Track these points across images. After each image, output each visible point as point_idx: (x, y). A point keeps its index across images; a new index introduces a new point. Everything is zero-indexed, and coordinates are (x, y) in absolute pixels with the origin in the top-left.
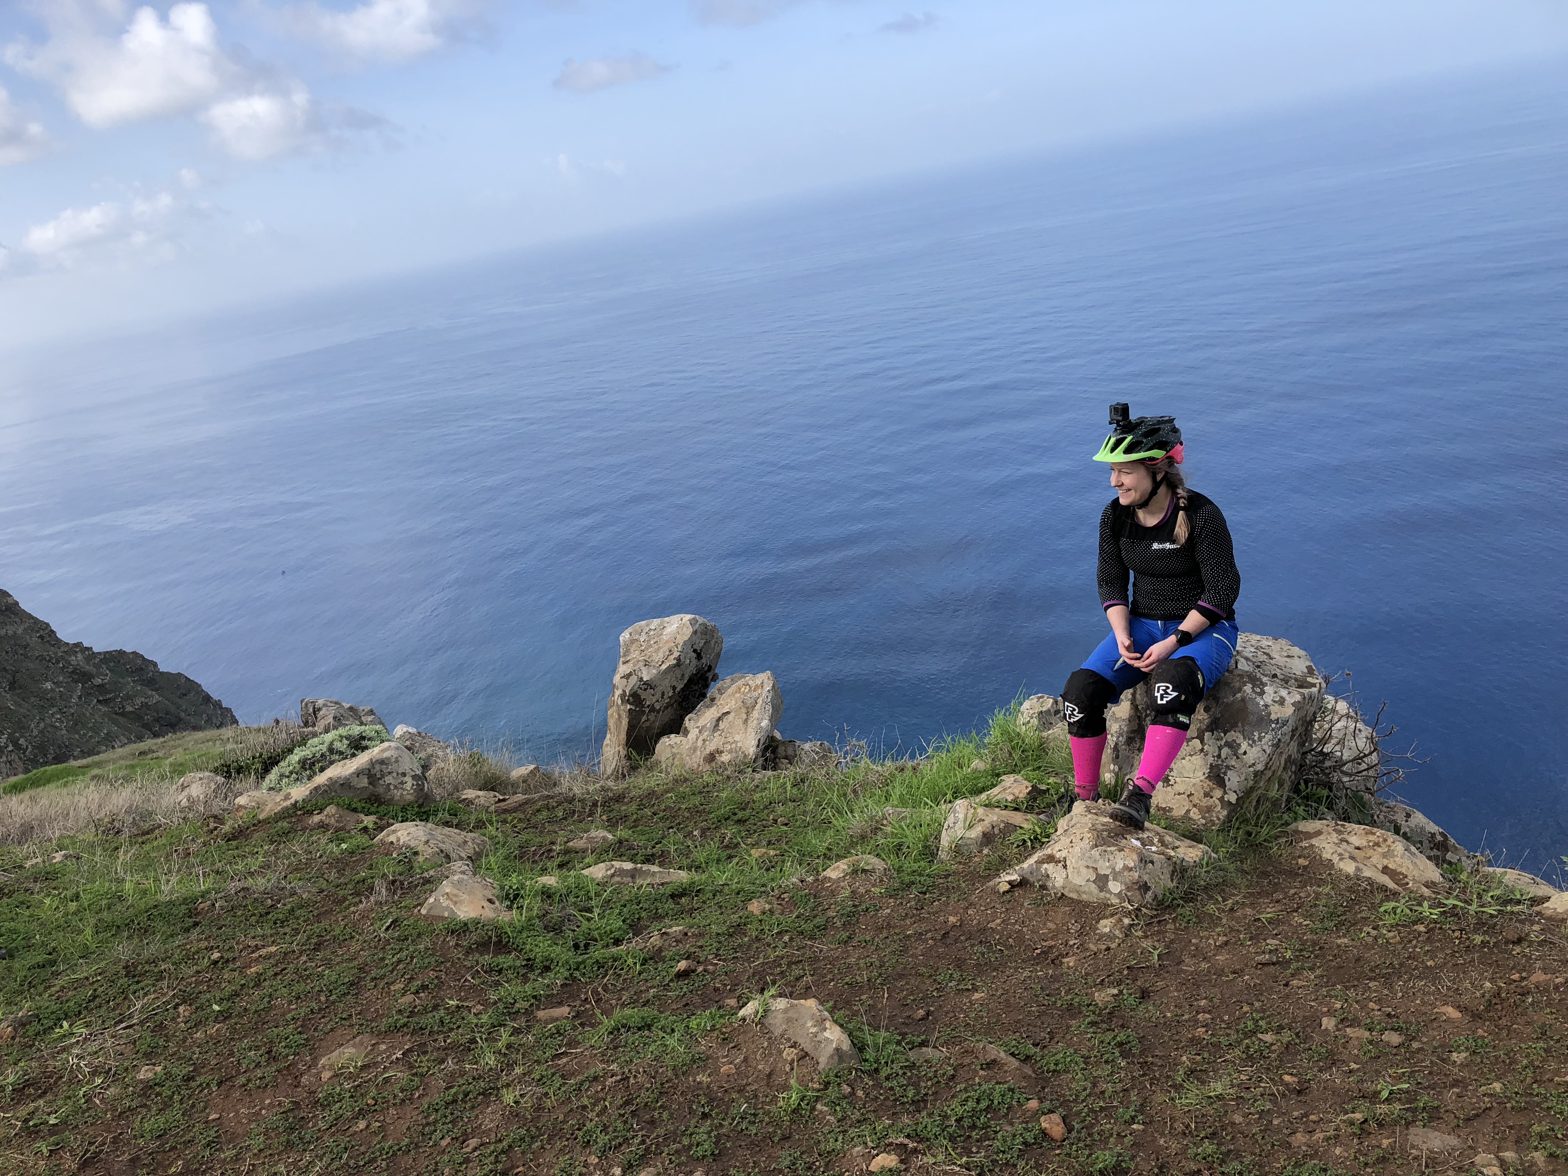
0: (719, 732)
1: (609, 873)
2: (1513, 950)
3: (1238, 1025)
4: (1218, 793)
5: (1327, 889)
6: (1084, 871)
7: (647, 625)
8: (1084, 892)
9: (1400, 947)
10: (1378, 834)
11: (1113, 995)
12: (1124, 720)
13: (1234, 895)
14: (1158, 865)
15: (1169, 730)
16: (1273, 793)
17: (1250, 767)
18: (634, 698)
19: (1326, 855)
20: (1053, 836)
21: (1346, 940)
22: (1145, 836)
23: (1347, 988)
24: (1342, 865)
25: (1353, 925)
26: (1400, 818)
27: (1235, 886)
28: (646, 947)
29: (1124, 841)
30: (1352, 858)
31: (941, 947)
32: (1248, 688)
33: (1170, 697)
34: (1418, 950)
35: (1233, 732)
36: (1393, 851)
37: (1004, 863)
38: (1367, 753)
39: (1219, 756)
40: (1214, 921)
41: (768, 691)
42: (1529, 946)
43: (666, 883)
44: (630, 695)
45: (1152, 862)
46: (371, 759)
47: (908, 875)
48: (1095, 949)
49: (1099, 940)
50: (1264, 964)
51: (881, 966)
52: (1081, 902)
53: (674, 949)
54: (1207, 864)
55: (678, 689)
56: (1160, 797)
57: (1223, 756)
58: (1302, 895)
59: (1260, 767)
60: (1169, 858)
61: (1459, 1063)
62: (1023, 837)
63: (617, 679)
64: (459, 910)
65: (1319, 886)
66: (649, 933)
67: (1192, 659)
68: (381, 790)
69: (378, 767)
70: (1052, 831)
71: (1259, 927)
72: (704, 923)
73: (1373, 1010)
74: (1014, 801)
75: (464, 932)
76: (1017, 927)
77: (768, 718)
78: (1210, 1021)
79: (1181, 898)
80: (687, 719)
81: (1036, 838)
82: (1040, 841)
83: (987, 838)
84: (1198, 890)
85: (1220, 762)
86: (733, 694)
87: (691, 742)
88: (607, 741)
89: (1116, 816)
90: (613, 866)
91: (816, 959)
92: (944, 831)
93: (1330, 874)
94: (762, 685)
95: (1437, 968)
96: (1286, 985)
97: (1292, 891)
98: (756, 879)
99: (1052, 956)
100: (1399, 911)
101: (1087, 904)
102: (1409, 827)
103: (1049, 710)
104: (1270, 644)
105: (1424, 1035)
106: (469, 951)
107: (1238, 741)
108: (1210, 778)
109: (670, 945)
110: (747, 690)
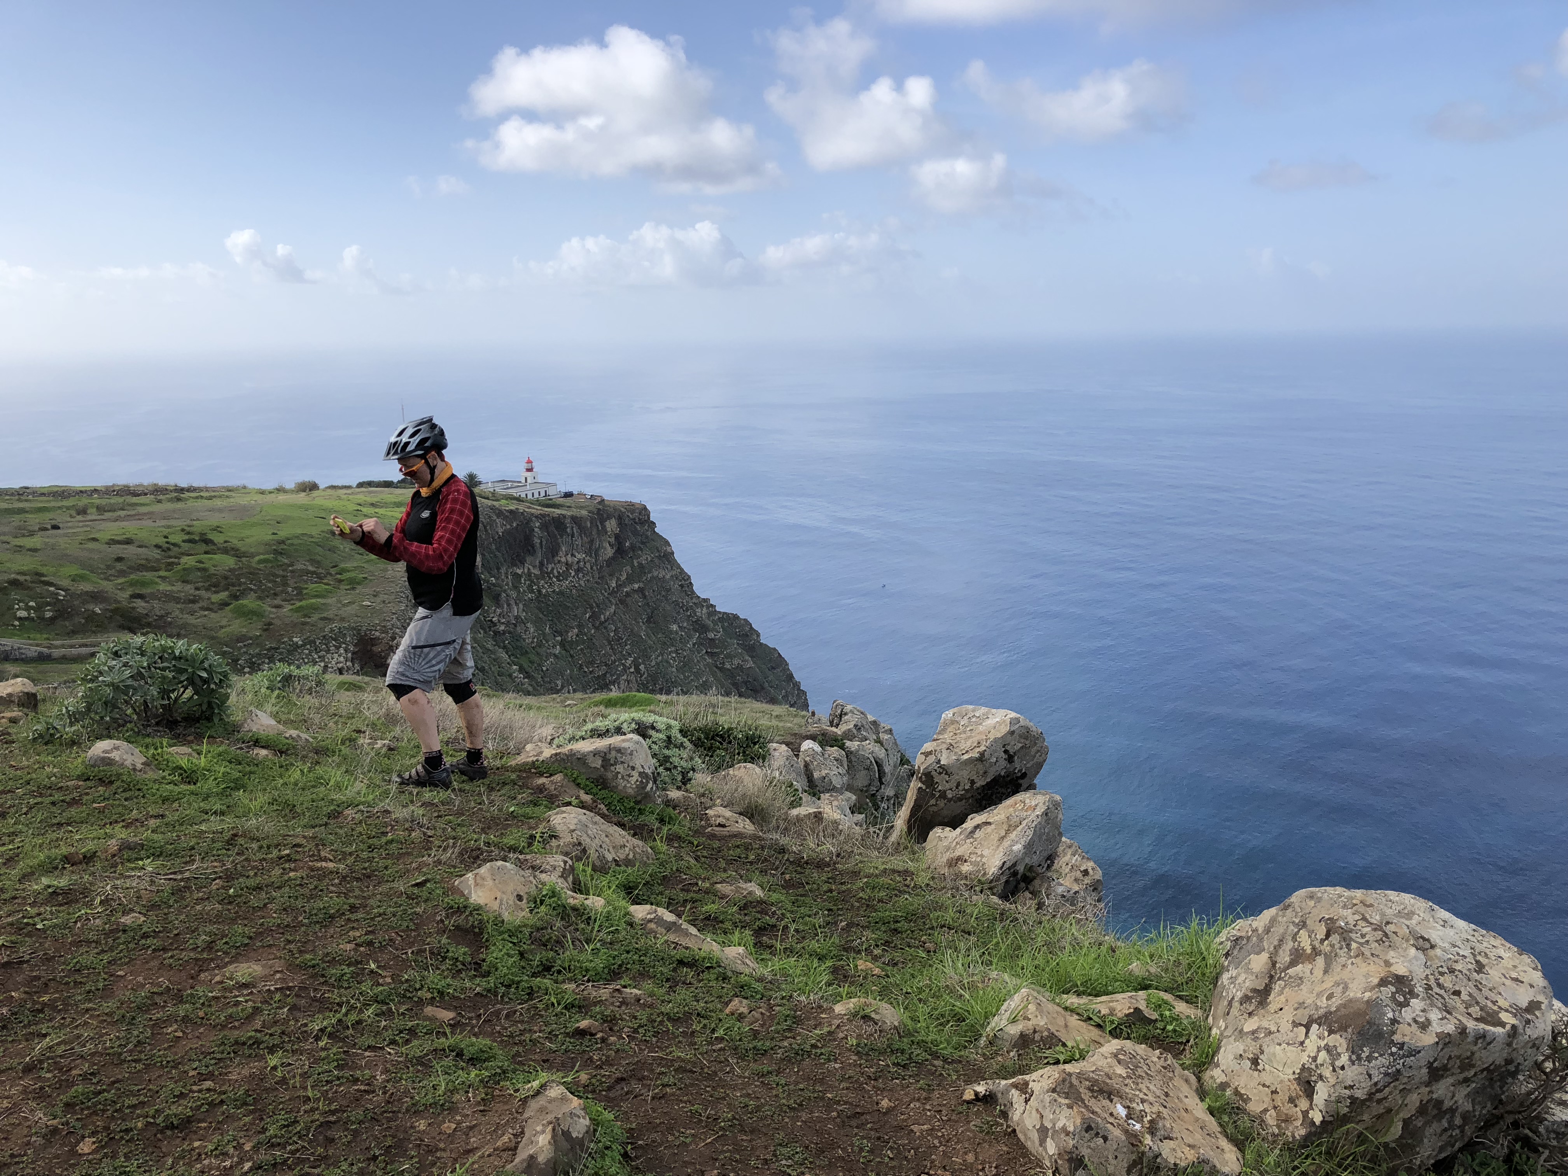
0: (972, 840)
1: (649, 916)
4: (1304, 1104)
6: (1036, 1114)
7: (974, 711)
8: (1029, 1139)
12: (1252, 973)
14: (1112, 1145)
17: (1346, 1088)
18: (928, 779)
32: (1388, 991)
35: (1338, 1036)
39: (1315, 1059)
44: (923, 774)
45: (1105, 1139)
52: (1024, 1147)
55: (978, 785)
57: (1319, 1061)
59: (1360, 1094)
62: (1059, 1056)
68: (610, 775)
74: (1106, 1016)
76: (938, 1142)
77: (1023, 843)
80: (970, 817)
83: (1023, 1039)
85: (1313, 1067)
86: (1008, 807)
88: (901, 812)
90: (656, 911)
92: (996, 1016)
94: (1036, 808)
101: (1029, 1154)
107: (1339, 1050)
108: (1298, 1080)
109: (612, 1004)
110: (1020, 808)
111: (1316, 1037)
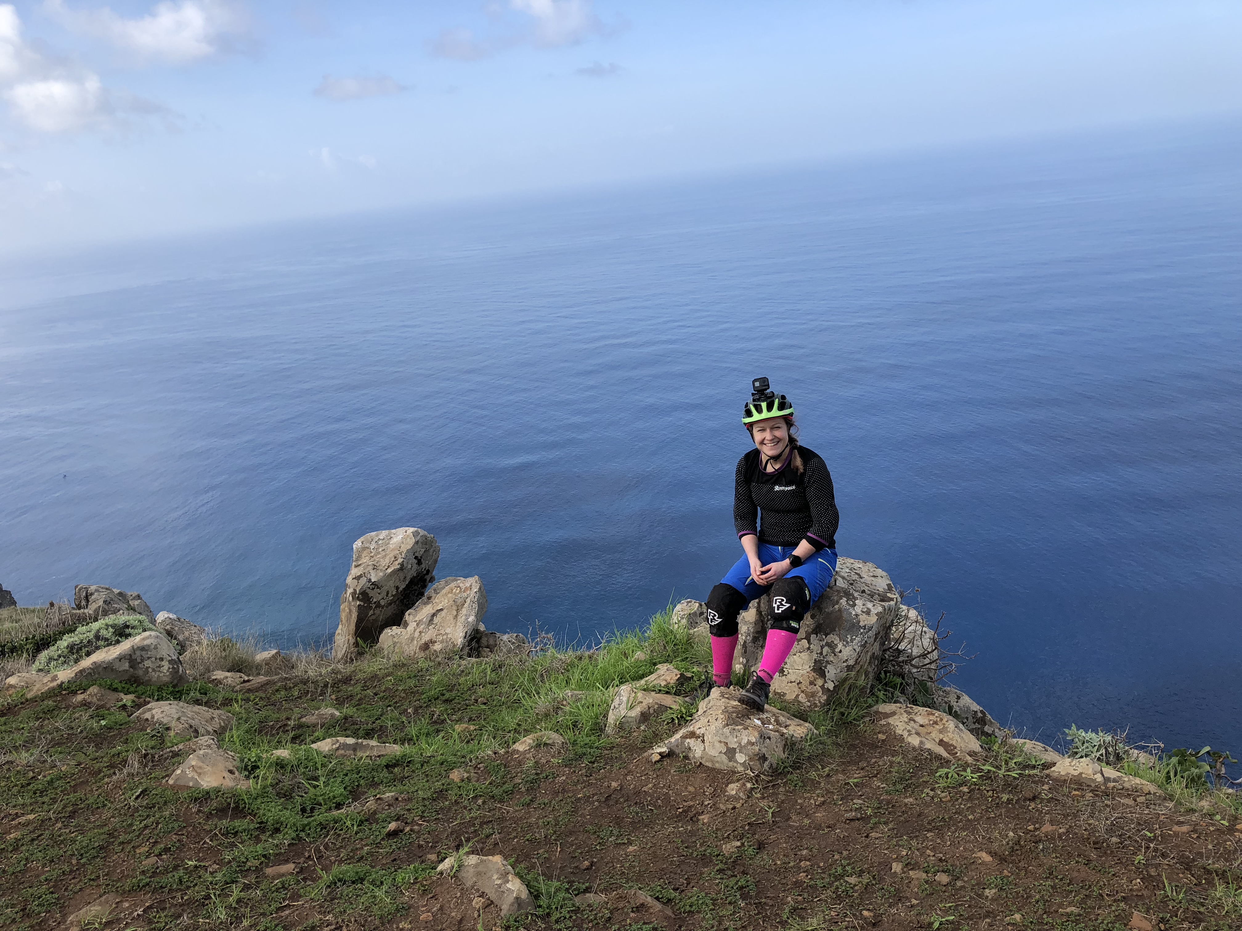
0: (433, 626)
1: (334, 747)
2: (1029, 805)
3: (830, 870)
4: (820, 682)
5: (898, 759)
6: (717, 745)
7: (377, 536)
8: (717, 762)
9: (950, 804)
10: (936, 715)
11: (737, 847)
12: (751, 623)
13: (831, 763)
14: (773, 740)
15: (783, 633)
16: (861, 682)
17: (844, 662)
18: (364, 596)
19: (898, 732)
20: (695, 716)
21: (911, 800)
22: (765, 716)
23: (911, 838)
24: (910, 739)
25: (916, 787)
26: (952, 699)
27: (831, 756)
28: (363, 810)
29: (748, 721)
30: (918, 734)
31: (604, 808)
32: (843, 601)
33: (785, 608)
34: (962, 806)
35: (832, 635)
36: (947, 728)
37: (657, 738)
38: (930, 650)
39: (821, 653)
40: (815, 784)
41: (476, 592)
42: (1041, 803)
43: (383, 755)
44: (359, 594)
45: (769, 738)
46: (133, 646)
47: (581, 747)
48: (724, 808)
49: (727, 801)
50: (852, 820)
51: (556, 825)
52: (715, 769)
53: (386, 812)
54: (811, 739)
55: (401, 589)
56: (777, 684)
57: (824, 653)
58: (880, 763)
59: (851, 662)
60: (782, 735)
61: (990, 897)
62: (672, 716)
63: (349, 580)
64: (203, 780)
65: (893, 756)
66: (366, 799)
67: (801, 578)
68: (140, 673)
69: (138, 653)
70: (694, 711)
71: (848, 790)
72: (413, 789)
73: (929, 856)
74: (666, 686)
75: (206, 799)
76: (664, 790)
77: (474, 614)
78: (809, 867)
79: (790, 766)
80: (407, 614)
81: (682, 717)
82: (685, 719)
83: (644, 717)
84: (803, 760)
85: (822, 658)
86: (446, 594)
87: (409, 633)
88: (339, 631)
89: (743, 701)
90: (338, 741)
91: (502, 819)
92: (611, 711)
93: (901, 746)
94: (471, 587)
95: (976, 821)
96: (867, 837)
97: (873, 760)
98: (458, 751)
99: (691, 814)
100: (950, 775)
101: (719, 771)
102: (958, 706)
103: (695, 612)
104: (860, 566)
105: (965, 875)
106: (209, 816)
107: (835, 642)
108: (814, 670)
109: (383, 809)
110: (458, 591)
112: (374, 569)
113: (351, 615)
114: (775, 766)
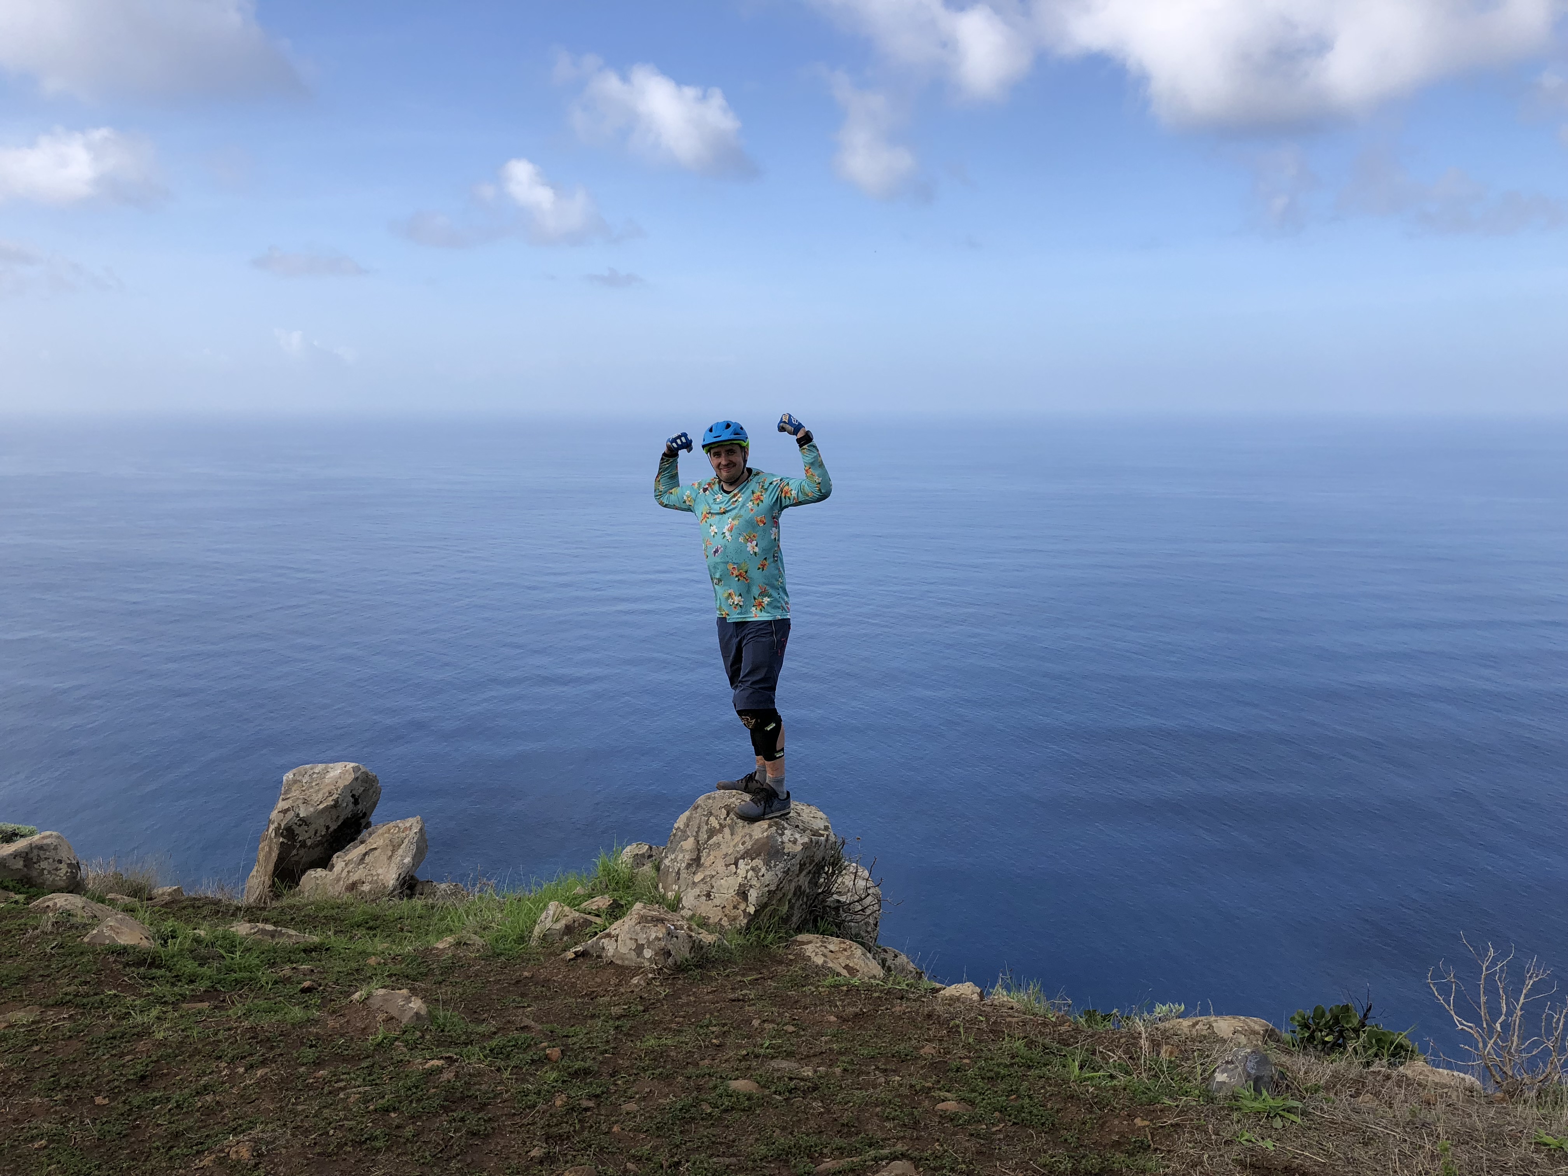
0: (364, 865)
1: (253, 931)
4: (742, 906)
5: (797, 969)
6: (628, 941)
7: (312, 769)
8: (627, 959)
10: (847, 943)
13: (733, 968)
14: (681, 940)
16: (782, 910)
17: (766, 886)
18: (288, 832)
19: (809, 956)
24: (816, 960)
27: (736, 963)
28: (278, 975)
30: (825, 956)
31: (513, 987)
35: (757, 860)
36: (854, 954)
37: (575, 942)
39: (746, 878)
40: (712, 980)
41: (416, 833)
43: (301, 942)
44: (285, 829)
45: (677, 937)
46: (31, 844)
47: (501, 950)
48: (624, 990)
49: (628, 987)
52: (623, 965)
53: (301, 977)
54: (719, 947)
55: (331, 830)
56: (703, 908)
57: (749, 878)
58: (779, 971)
59: (773, 888)
60: (691, 938)
62: (596, 930)
63: (274, 815)
64: (120, 938)
66: (282, 968)
68: (35, 874)
69: (35, 852)
71: (741, 984)
72: (328, 966)
74: (597, 910)
75: (123, 953)
77: (411, 856)
79: (694, 965)
80: (335, 856)
83: (567, 928)
84: (707, 961)
85: (746, 882)
86: (383, 834)
87: (336, 874)
88: (254, 872)
90: (257, 926)
92: (537, 925)
93: (804, 963)
94: (411, 828)
97: (774, 969)
101: (627, 968)
103: (644, 854)
106: (127, 965)
107: (759, 867)
108: (738, 894)
110: (396, 831)
111: (743, 866)
112: (304, 803)
113: (271, 854)
114: (679, 963)
